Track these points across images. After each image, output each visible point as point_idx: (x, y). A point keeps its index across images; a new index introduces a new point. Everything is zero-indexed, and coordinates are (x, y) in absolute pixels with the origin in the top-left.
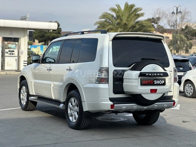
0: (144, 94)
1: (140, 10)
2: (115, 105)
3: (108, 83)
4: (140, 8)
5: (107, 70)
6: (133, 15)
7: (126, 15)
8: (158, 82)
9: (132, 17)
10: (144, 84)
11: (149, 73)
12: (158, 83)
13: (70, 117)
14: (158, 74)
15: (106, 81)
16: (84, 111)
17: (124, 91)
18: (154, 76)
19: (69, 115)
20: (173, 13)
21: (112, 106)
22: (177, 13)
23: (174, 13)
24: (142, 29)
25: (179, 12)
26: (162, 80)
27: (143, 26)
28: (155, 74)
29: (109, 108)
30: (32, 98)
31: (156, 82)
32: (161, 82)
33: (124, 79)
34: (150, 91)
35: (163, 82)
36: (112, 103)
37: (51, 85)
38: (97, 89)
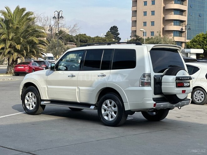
0: (178, 94)
1: (32, 14)
2: (157, 104)
3: (151, 86)
4: (31, 12)
5: (149, 76)
6: (24, 19)
7: (17, 19)
9: (24, 22)
11: (181, 77)
12: (187, 85)
13: (105, 116)
14: (187, 78)
15: (149, 84)
16: (126, 110)
17: (163, 92)
18: (184, 80)
19: (103, 115)
20: (54, 18)
21: (155, 105)
22: (58, 18)
23: (56, 18)
24: (35, 34)
25: (61, 17)
27: (36, 31)
28: (182, 78)
29: (152, 107)
30: (45, 102)
31: (185, 85)
33: (162, 83)
34: (181, 92)
35: (189, 84)
36: (155, 102)
37: (75, 90)
38: (143, 91)
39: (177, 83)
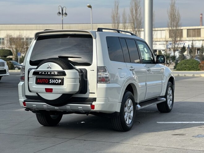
0: (40, 93)
2: (26, 102)
3: (24, 81)
8: (54, 81)
10: (39, 82)
12: (54, 83)
14: (52, 73)
26: (58, 79)
28: (49, 73)
31: (51, 81)
32: (57, 82)
34: (45, 90)
35: (60, 81)
36: (23, 100)
39: (37, 79)
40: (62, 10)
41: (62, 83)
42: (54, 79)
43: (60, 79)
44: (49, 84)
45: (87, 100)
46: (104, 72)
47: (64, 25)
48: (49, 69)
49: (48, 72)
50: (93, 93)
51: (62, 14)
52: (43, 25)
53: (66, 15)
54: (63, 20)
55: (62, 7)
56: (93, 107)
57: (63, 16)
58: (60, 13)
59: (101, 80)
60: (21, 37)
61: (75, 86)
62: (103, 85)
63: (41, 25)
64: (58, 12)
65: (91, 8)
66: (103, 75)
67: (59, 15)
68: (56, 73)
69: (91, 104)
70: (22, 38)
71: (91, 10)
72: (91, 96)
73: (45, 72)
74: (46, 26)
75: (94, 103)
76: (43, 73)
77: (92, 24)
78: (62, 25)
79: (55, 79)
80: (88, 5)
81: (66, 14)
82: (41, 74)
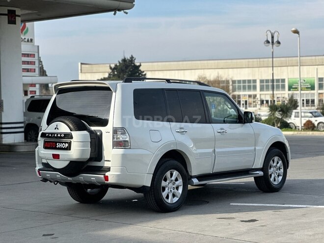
8: (61, 145)
10: (46, 146)
14: (59, 135)
26: (65, 143)
31: (58, 145)
32: (64, 146)
35: (67, 145)
39: (45, 142)
40: (273, 37)
41: (69, 148)
42: (61, 142)
43: (67, 143)
44: (56, 148)
45: (102, 169)
46: (121, 134)
47: (274, 59)
48: (56, 131)
49: (57, 134)
50: (109, 161)
51: (273, 42)
52: (258, 60)
53: (278, 45)
54: (273, 52)
55: (273, 32)
56: (106, 178)
57: (274, 46)
58: (268, 42)
59: (117, 144)
60: (220, 79)
61: (83, 151)
62: (120, 151)
63: (255, 60)
64: (266, 39)
65: (299, 34)
66: (121, 138)
67: (267, 44)
68: (63, 135)
69: (104, 175)
70: (222, 81)
71: (299, 37)
72: (106, 164)
73: (52, 134)
74: (263, 61)
75: (107, 174)
76: (50, 135)
77: (300, 56)
78: (271, 59)
79: (63, 143)
80: (293, 29)
81: (279, 43)
82: (48, 137)
